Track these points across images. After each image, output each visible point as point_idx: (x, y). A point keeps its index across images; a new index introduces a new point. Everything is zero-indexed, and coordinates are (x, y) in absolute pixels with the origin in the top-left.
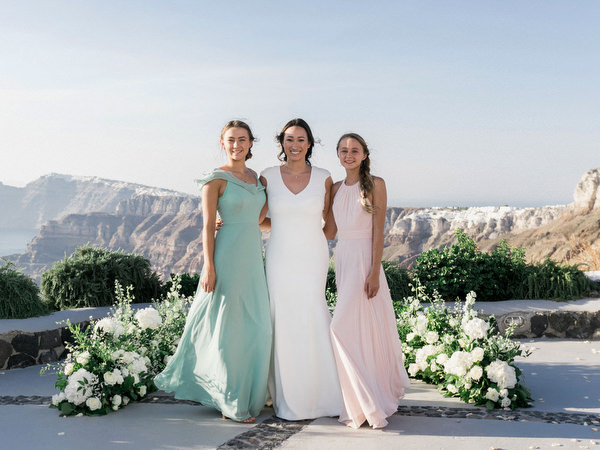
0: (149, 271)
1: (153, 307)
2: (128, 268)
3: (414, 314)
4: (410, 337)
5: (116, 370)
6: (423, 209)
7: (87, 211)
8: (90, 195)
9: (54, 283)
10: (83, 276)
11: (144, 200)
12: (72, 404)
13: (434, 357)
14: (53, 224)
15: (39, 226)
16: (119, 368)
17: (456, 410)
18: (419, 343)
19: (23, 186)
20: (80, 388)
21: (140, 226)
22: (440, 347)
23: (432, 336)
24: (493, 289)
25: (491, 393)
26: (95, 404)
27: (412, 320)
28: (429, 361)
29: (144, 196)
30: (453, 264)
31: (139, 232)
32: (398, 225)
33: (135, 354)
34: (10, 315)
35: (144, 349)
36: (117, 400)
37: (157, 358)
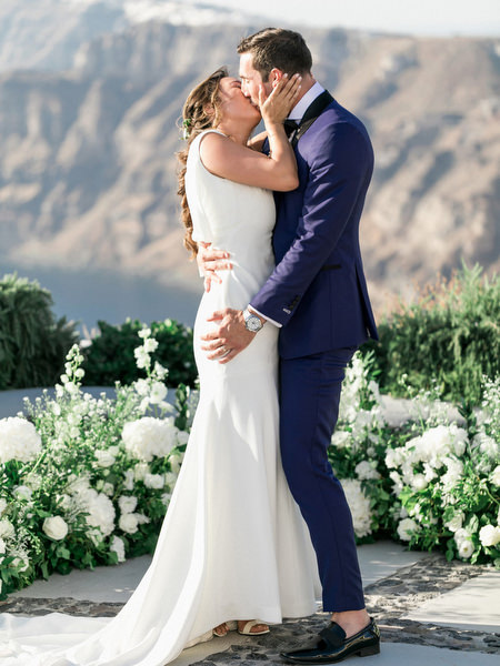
0: (48, 315)
11: (151, 37)
21: (142, 105)
29: (151, 23)
31: (137, 124)
37: (27, 521)
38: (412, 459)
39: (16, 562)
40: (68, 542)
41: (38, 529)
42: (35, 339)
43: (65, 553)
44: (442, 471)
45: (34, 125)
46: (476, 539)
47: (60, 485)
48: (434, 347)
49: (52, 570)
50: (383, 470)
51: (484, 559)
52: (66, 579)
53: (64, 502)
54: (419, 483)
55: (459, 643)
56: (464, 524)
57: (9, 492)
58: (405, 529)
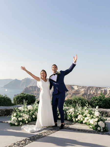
0: (35, 98)
1: (31, 105)
2: (30, 97)
3: (86, 110)
4: (84, 115)
5: (21, 118)
6: (106, 88)
7: (34, 85)
8: (35, 82)
9: (15, 100)
10: (21, 98)
12: (12, 123)
13: (88, 119)
14: (27, 88)
15: (24, 88)
16: (22, 117)
17: (90, 131)
18: (86, 116)
19: (21, 80)
20: (13, 121)
22: (90, 118)
23: (88, 115)
24: (108, 106)
25: (99, 128)
26: (16, 124)
27: (85, 111)
28: (87, 120)
30: (99, 100)
32: (100, 91)
33: (26, 114)
34: (5, 106)
35: (28, 114)
36: (21, 123)
37: (31, 116)
38: (69, 112)
39: (29, 120)
40: (35, 118)
41: (32, 116)
42: (33, 100)
43: (34, 119)
44: (72, 113)
45: (37, 90)
46: (75, 120)
47: (34, 112)
48: (71, 102)
49: (33, 121)
50: (66, 113)
51: (76, 122)
52: (34, 122)
53: (35, 114)
54: (70, 114)
55: (74, 130)
56: (74, 118)
57: (29, 112)
58: (68, 119)
